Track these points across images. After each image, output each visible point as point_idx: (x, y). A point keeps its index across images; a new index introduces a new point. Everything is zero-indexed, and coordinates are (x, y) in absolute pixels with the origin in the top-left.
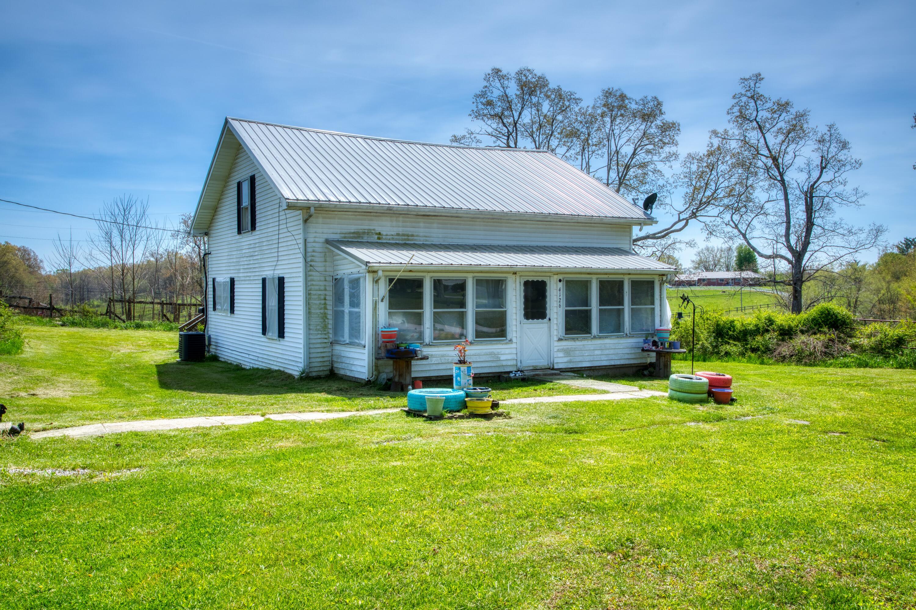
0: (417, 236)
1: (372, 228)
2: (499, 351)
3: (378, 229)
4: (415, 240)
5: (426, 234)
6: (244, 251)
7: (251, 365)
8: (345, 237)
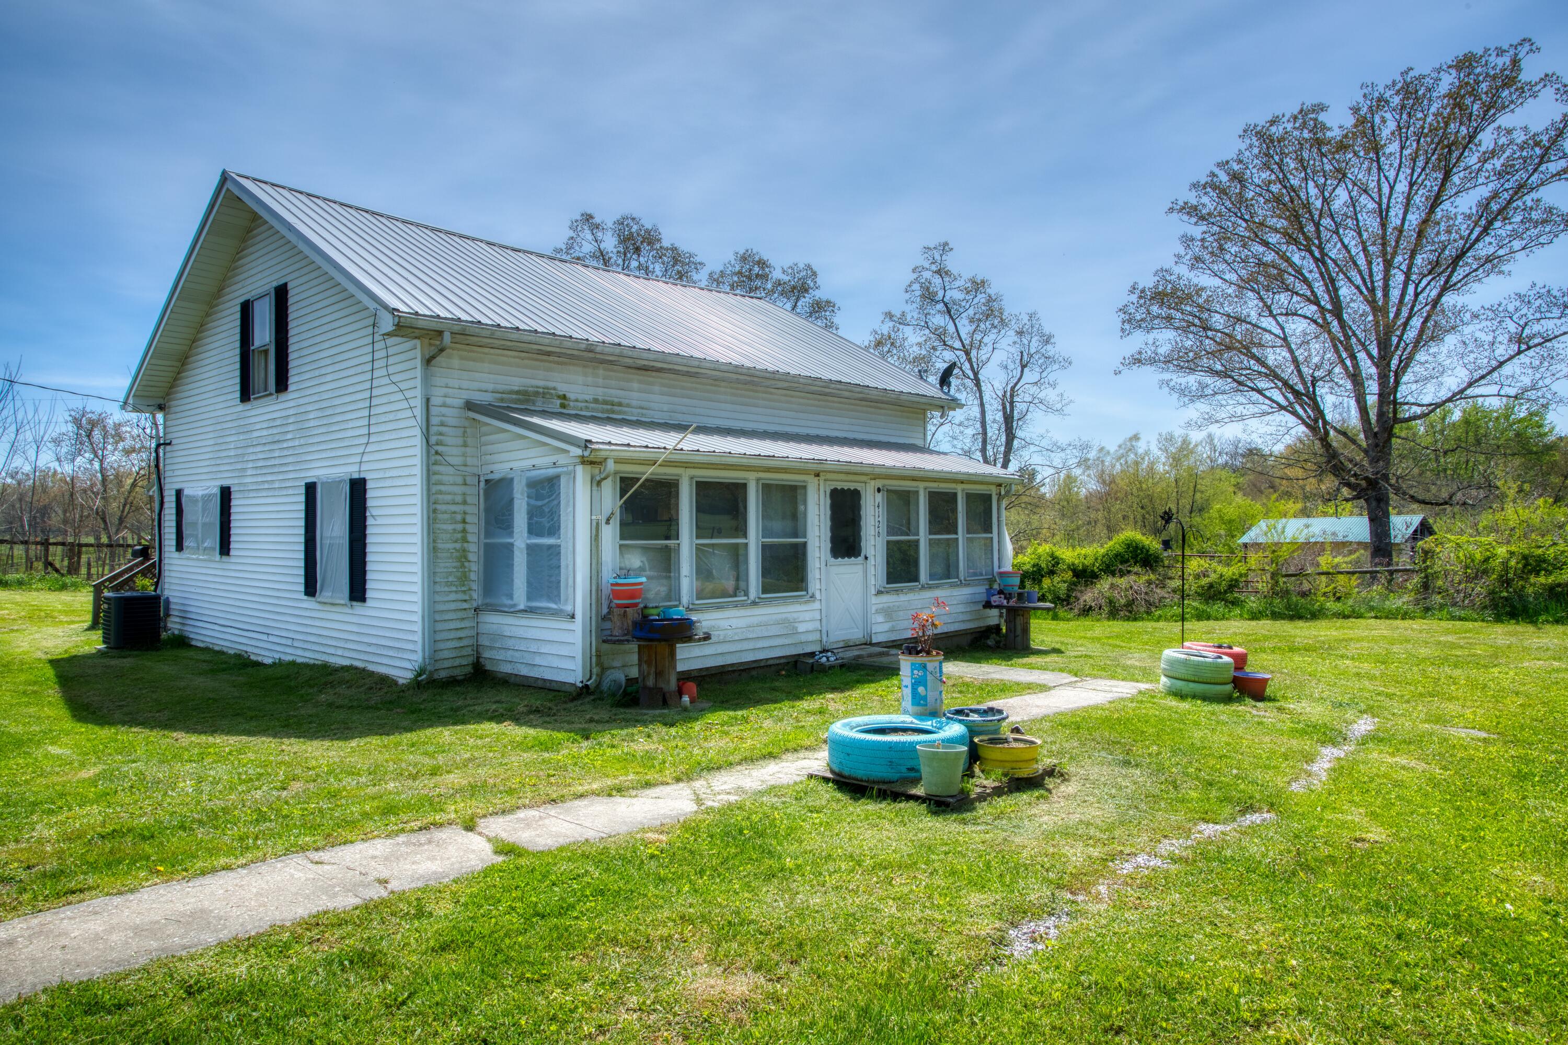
0: (628, 406)
1: (551, 384)
2: (795, 615)
3: (562, 388)
4: (625, 413)
5: (644, 404)
6: (256, 434)
7: (277, 656)
8: (502, 400)
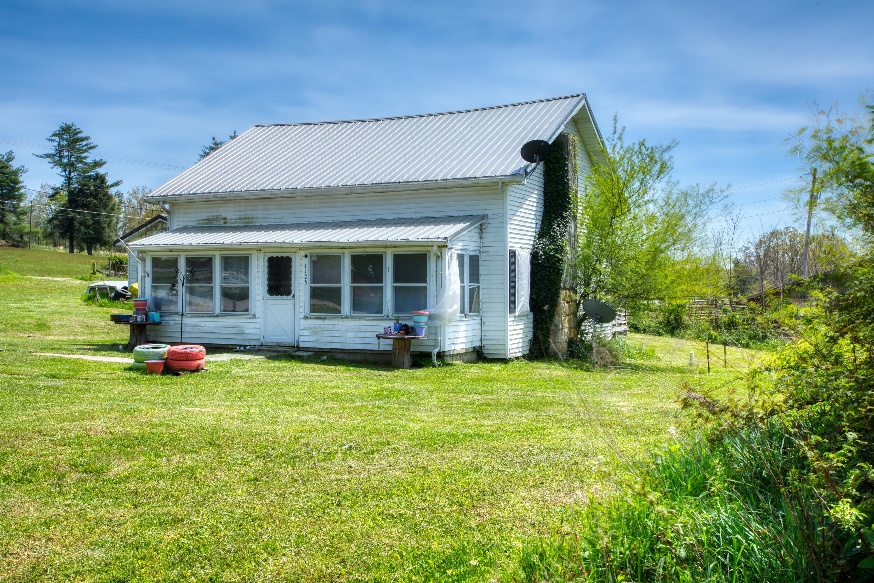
0: (257, 218)
1: (219, 214)
2: (244, 324)
3: (224, 215)
4: (255, 222)
5: (264, 216)
8: (199, 224)
